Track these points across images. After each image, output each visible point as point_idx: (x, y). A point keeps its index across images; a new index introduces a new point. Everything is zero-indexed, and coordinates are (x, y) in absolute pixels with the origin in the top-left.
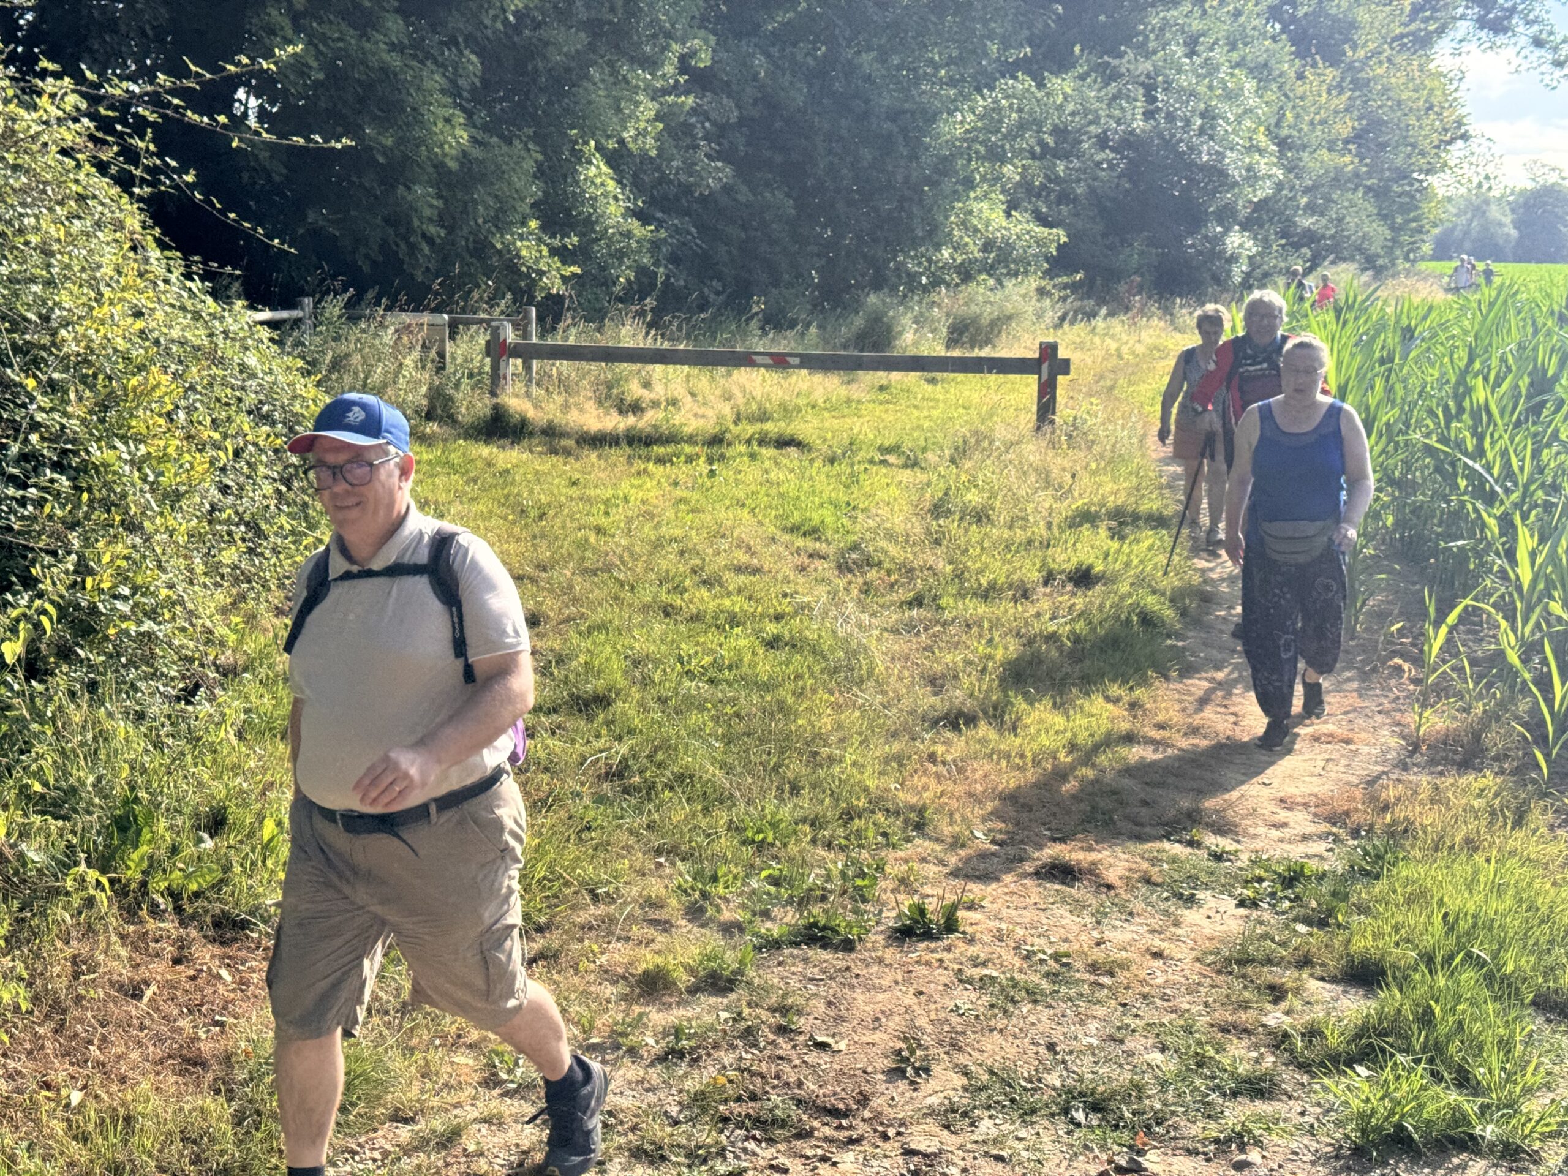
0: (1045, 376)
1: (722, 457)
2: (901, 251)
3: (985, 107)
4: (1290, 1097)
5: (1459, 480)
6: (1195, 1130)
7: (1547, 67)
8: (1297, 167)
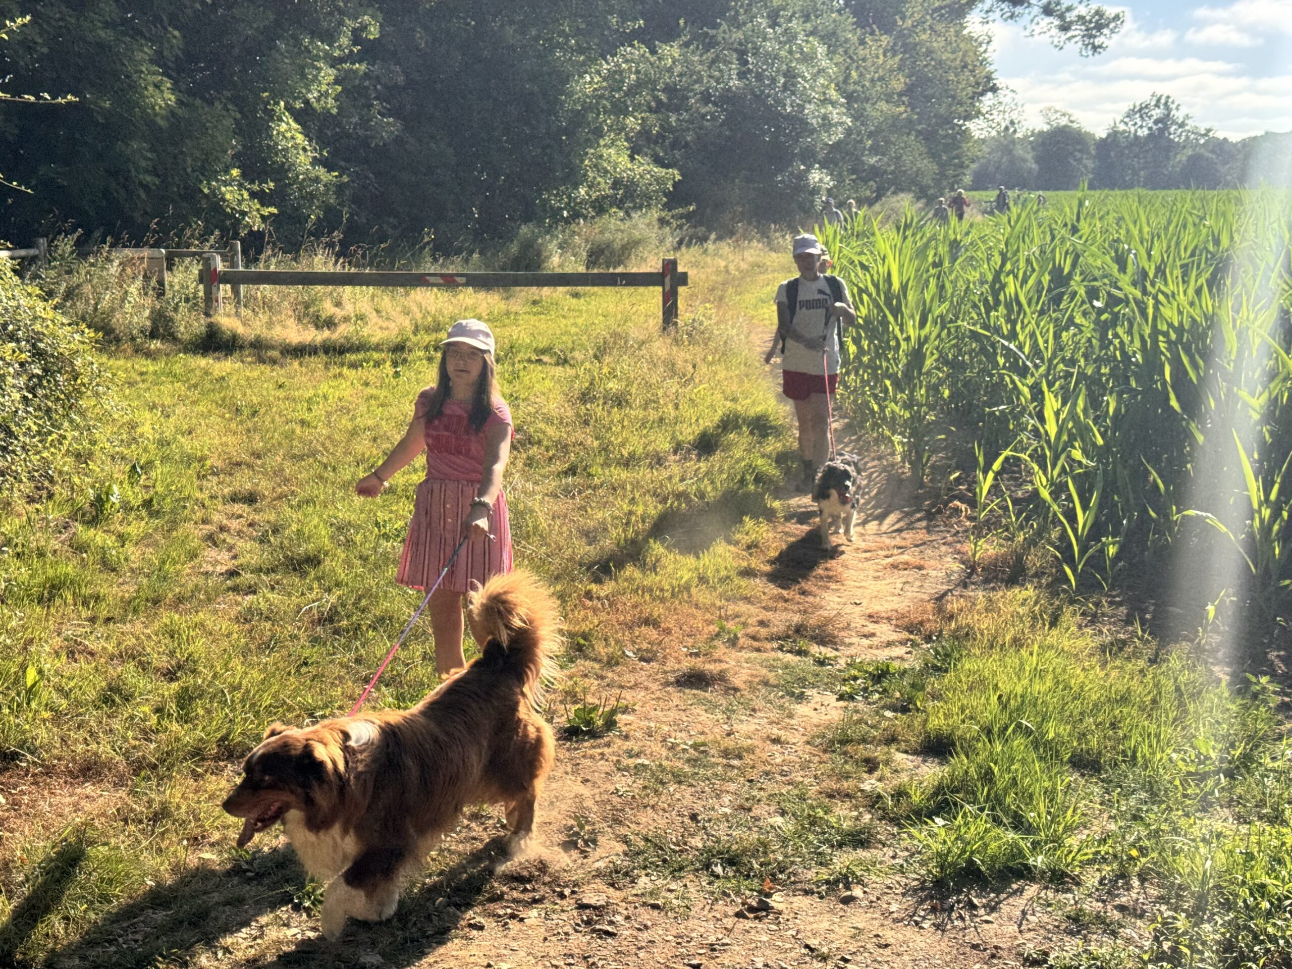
0: (668, 288)
1: (405, 361)
2: (546, 190)
3: (608, 70)
4: (884, 845)
5: (999, 358)
6: (810, 875)
7: (1055, 31)
8: (862, 115)
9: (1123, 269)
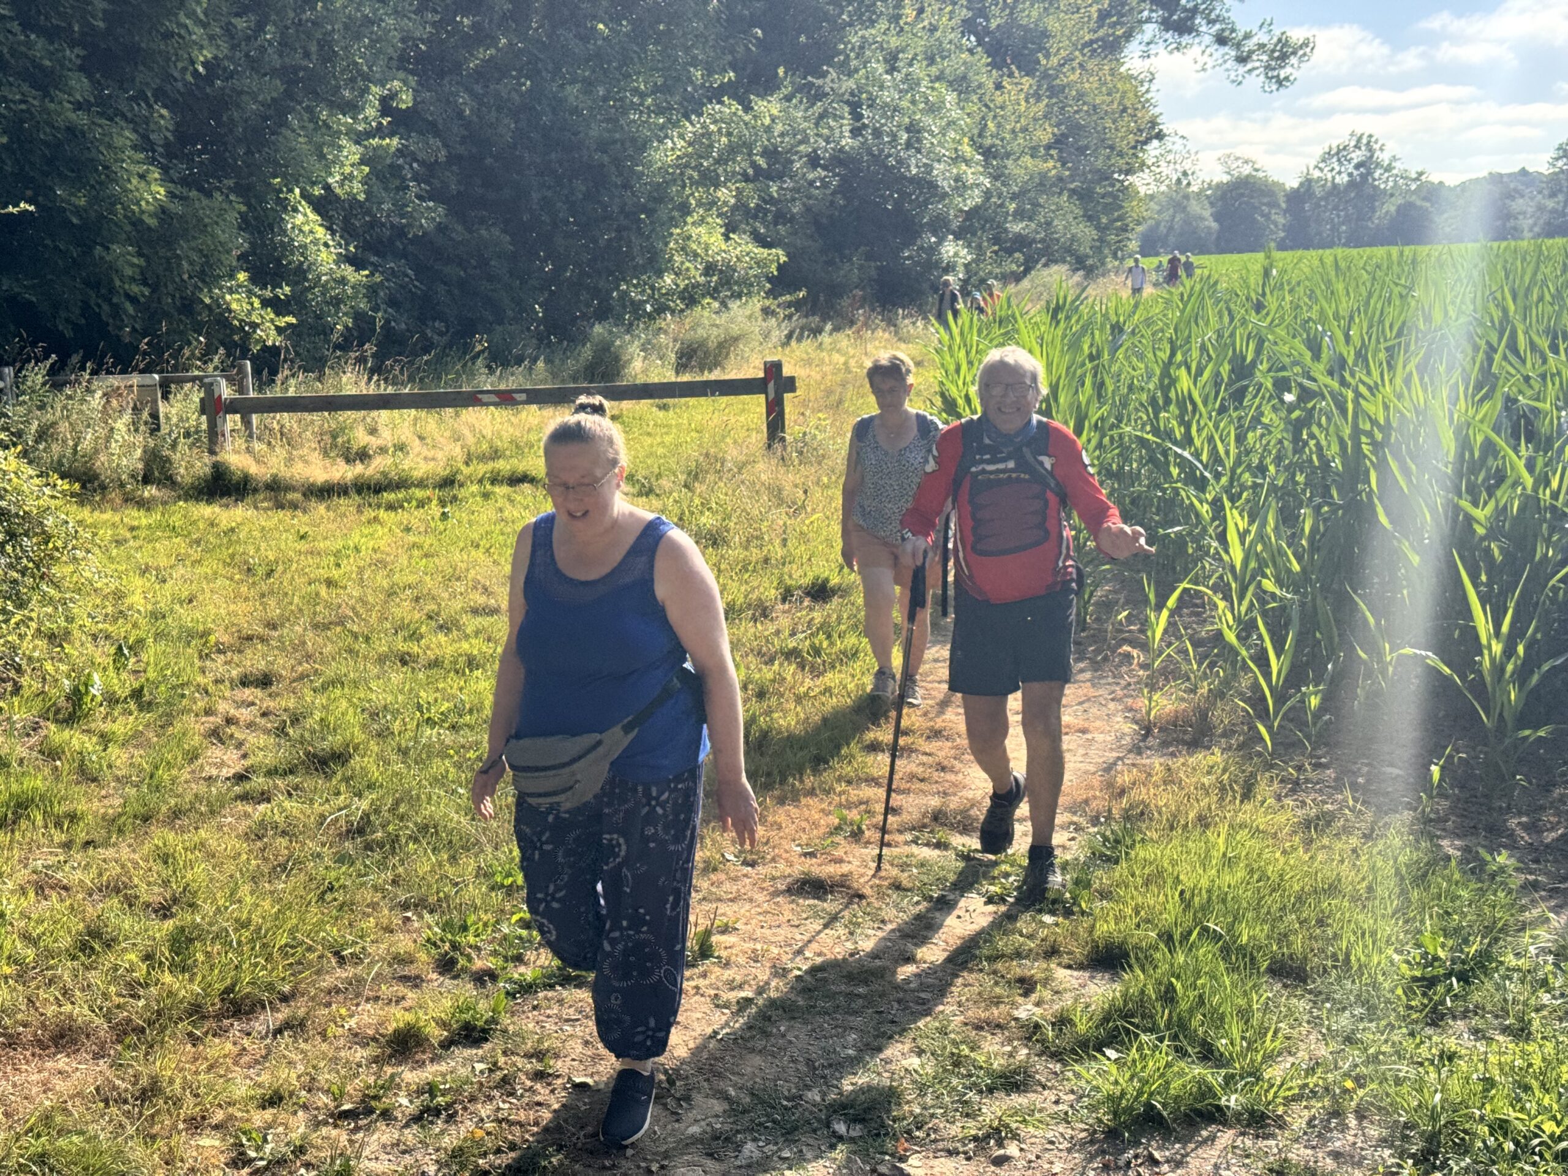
0: (772, 396)
1: (455, 499)
2: (624, 280)
3: (694, 133)
4: (1044, 1087)
5: (1172, 469)
6: (955, 1130)
7: (1231, 64)
8: (1003, 174)
9: (1317, 357)
